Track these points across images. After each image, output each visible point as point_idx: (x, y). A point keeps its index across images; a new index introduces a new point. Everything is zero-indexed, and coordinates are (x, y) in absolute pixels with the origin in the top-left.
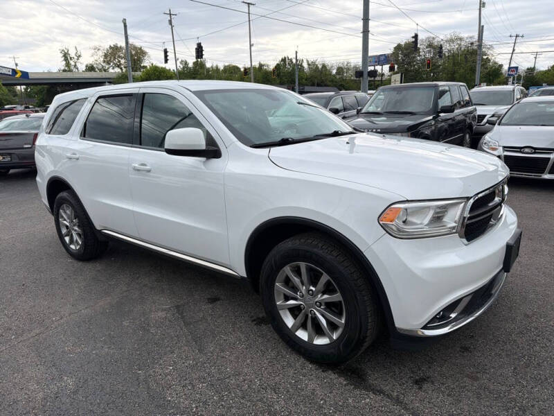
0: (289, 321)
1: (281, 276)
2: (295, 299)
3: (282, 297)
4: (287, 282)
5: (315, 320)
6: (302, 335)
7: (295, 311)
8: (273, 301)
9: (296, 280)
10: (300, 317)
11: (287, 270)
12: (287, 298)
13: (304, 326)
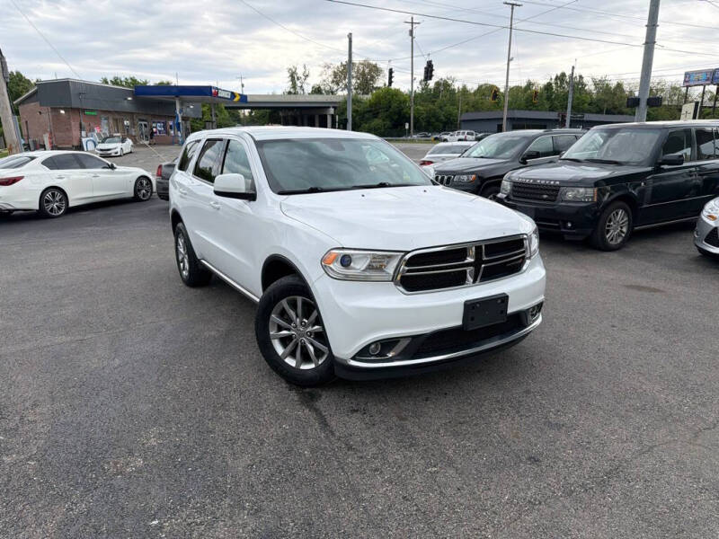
0: (280, 350)
1: (277, 309)
2: (289, 330)
3: (276, 328)
4: (283, 314)
5: (304, 348)
6: (291, 362)
7: (285, 341)
8: (268, 331)
9: (292, 313)
10: (291, 346)
11: (284, 303)
12: (280, 328)
13: (293, 354)
